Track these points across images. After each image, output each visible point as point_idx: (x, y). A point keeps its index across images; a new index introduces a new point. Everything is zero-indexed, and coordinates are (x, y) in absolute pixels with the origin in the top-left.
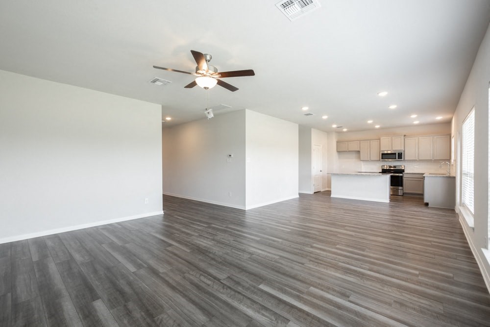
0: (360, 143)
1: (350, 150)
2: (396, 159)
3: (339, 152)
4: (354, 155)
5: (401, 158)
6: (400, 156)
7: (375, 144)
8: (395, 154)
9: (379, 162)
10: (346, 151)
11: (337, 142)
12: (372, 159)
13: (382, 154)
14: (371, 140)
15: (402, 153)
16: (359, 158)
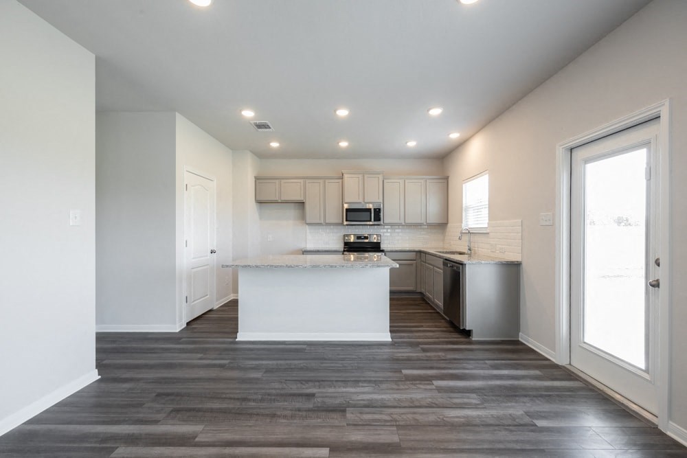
0: (305, 183)
1: (284, 198)
2: (370, 221)
3: (260, 202)
4: (292, 212)
5: (379, 220)
6: (378, 214)
7: (333, 187)
8: (369, 210)
9: (340, 227)
10: (276, 202)
11: (257, 179)
12: (327, 221)
13: (347, 210)
14: (325, 178)
15: (380, 209)
16: (303, 217)
